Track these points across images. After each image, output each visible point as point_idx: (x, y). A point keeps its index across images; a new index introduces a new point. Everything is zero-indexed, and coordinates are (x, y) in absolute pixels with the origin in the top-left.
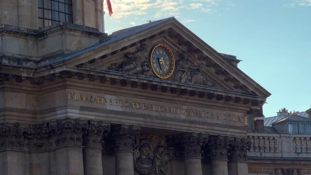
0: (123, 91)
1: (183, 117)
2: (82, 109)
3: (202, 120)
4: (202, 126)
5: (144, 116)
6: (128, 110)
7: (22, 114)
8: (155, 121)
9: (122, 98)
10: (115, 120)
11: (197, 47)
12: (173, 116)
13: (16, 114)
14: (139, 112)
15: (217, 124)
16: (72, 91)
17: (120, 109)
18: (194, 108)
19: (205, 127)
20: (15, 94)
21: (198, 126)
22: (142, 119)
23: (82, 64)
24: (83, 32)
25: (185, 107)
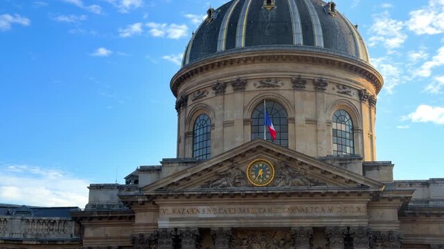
0: (214, 202)
1: (284, 215)
2: (171, 219)
3: (308, 215)
4: (307, 220)
5: (237, 218)
6: (221, 215)
7: (147, 227)
8: (250, 221)
9: (215, 207)
10: (204, 224)
11: (290, 156)
12: (272, 215)
13: (142, 227)
14: (233, 215)
15: (325, 217)
16: (164, 208)
17: (212, 215)
18: (299, 206)
19: (311, 220)
20: (143, 213)
21: (302, 220)
22: (235, 221)
23: (162, 188)
24: (179, 163)
25: (287, 206)
